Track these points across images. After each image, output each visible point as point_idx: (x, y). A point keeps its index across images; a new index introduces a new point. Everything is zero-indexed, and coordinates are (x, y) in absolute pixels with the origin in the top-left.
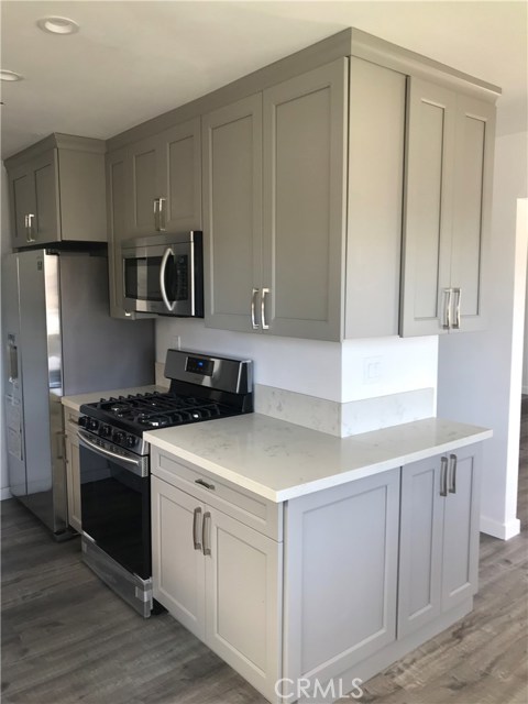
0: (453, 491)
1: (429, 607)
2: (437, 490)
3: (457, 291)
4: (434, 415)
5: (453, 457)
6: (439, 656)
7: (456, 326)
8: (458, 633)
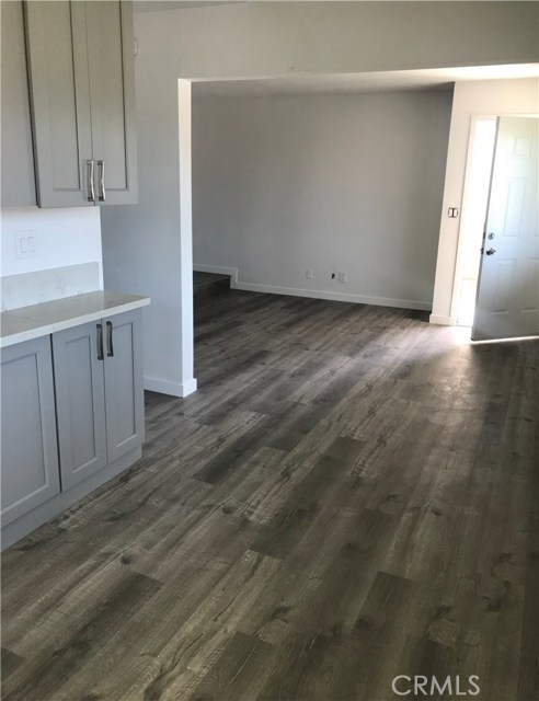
0: (111, 354)
1: (95, 459)
2: (95, 354)
3: (100, 163)
4: (101, 287)
5: (109, 323)
6: (104, 498)
7: (101, 198)
8: (125, 478)
